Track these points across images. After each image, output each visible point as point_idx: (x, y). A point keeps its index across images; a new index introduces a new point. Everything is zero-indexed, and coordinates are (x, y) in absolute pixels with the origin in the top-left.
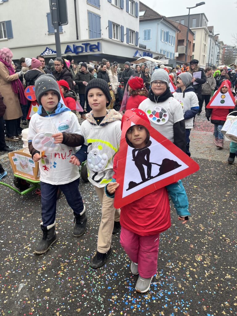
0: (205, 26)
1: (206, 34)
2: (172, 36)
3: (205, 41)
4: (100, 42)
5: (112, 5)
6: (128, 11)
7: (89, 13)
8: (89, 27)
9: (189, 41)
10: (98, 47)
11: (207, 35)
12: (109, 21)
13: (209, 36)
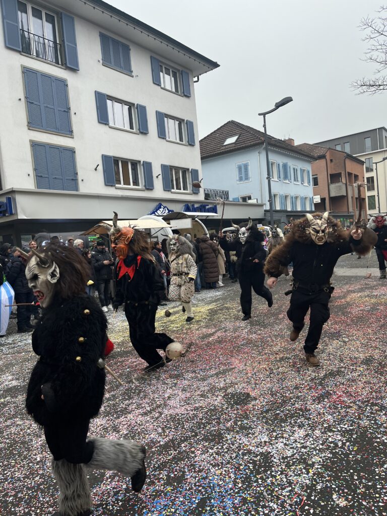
2: (302, 171)
5: (111, 128)
6: (165, 136)
9: (350, 174)
12: (102, 155)
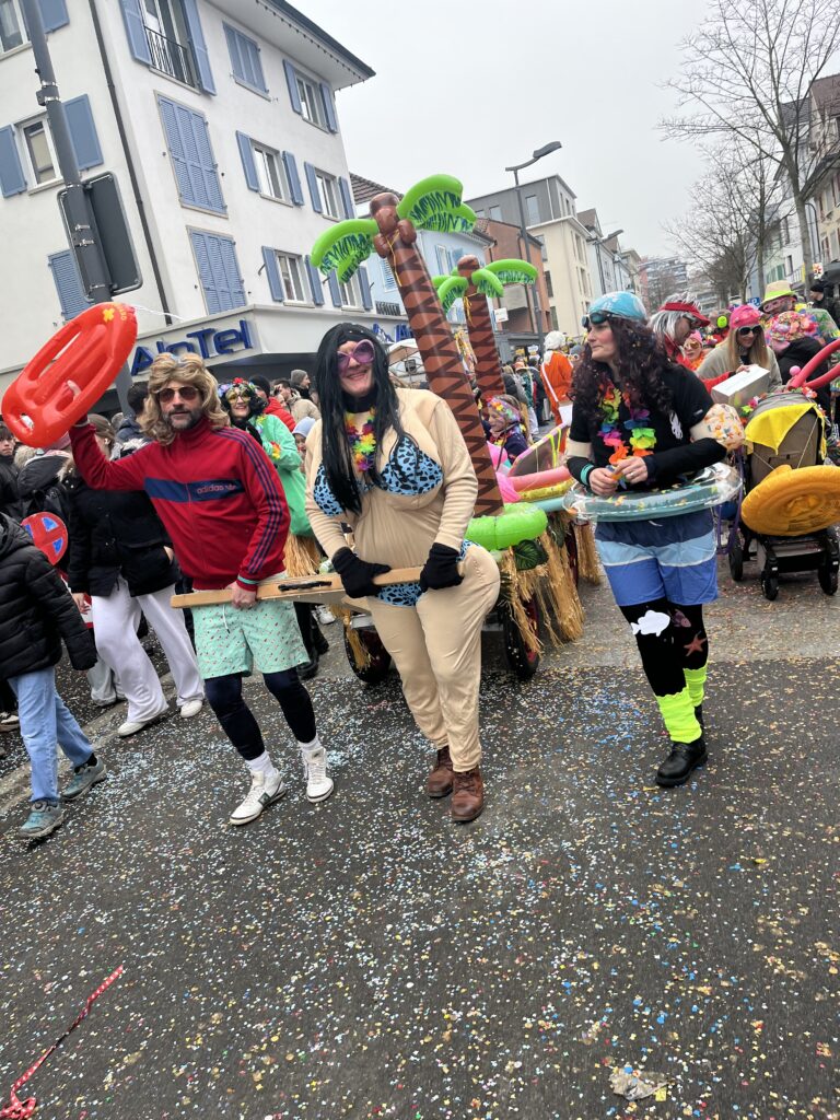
0: (569, 214)
1: (577, 237)
3: (580, 258)
4: (249, 318)
5: (264, 197)
6: (321, 208)
7: (195, 235)
8: (200, 277)
10: (243, 337)
11: (582, 240)
12: (262, 248)
13: (588, 241)
